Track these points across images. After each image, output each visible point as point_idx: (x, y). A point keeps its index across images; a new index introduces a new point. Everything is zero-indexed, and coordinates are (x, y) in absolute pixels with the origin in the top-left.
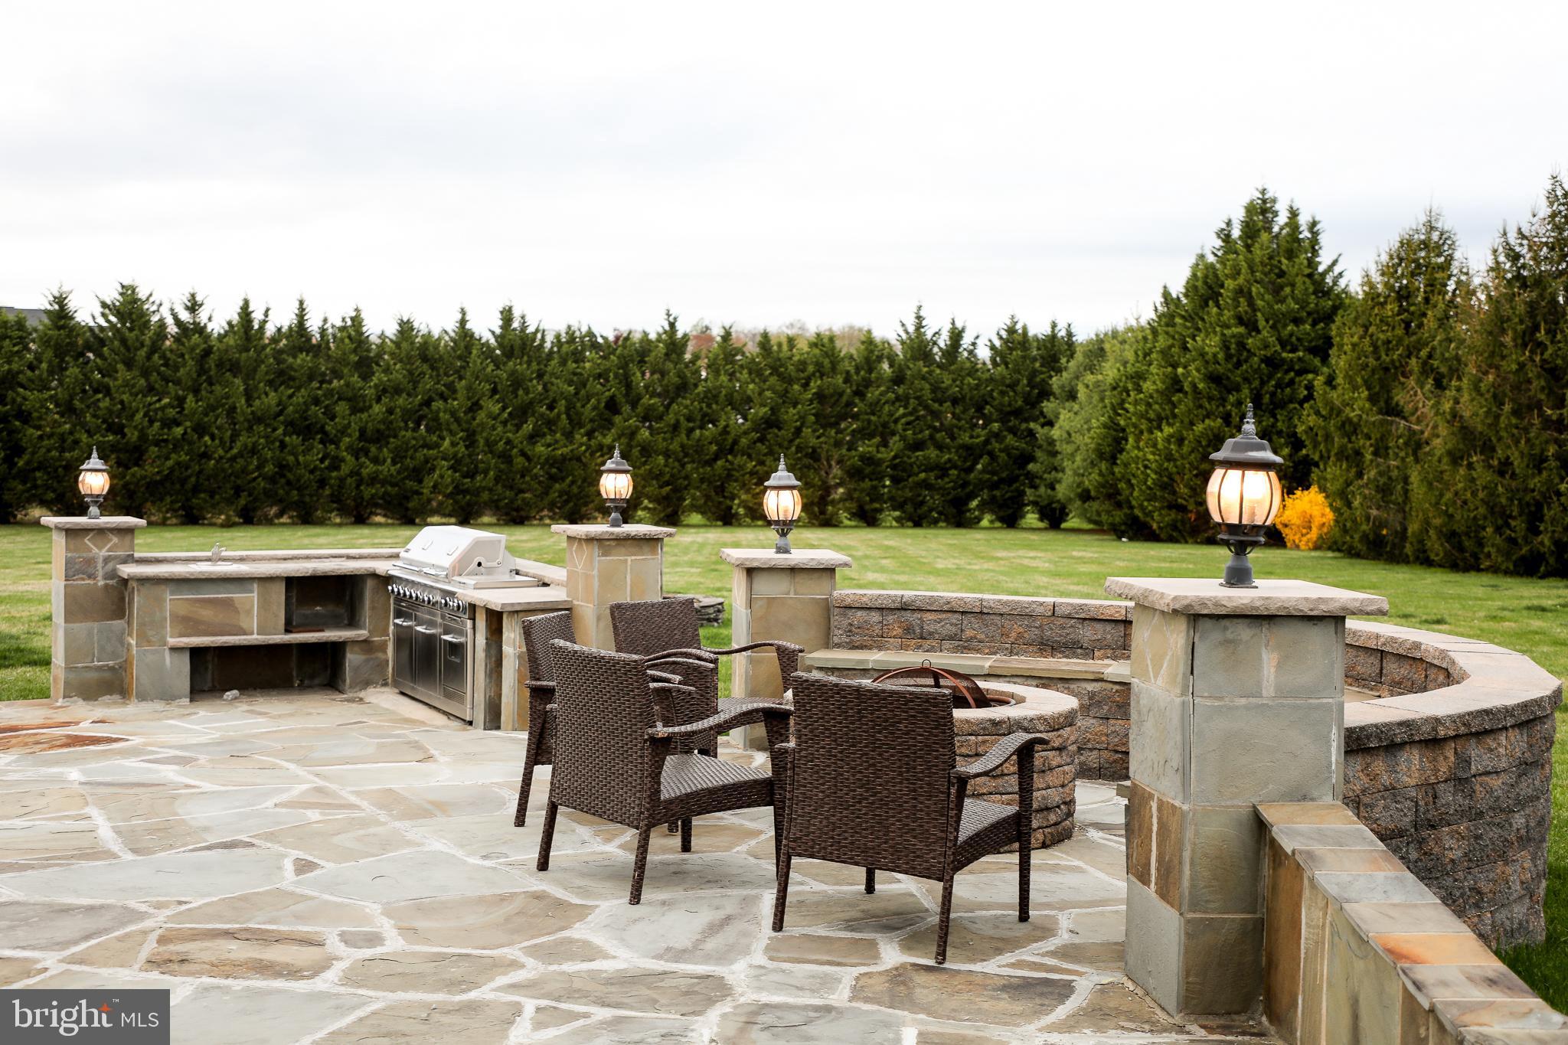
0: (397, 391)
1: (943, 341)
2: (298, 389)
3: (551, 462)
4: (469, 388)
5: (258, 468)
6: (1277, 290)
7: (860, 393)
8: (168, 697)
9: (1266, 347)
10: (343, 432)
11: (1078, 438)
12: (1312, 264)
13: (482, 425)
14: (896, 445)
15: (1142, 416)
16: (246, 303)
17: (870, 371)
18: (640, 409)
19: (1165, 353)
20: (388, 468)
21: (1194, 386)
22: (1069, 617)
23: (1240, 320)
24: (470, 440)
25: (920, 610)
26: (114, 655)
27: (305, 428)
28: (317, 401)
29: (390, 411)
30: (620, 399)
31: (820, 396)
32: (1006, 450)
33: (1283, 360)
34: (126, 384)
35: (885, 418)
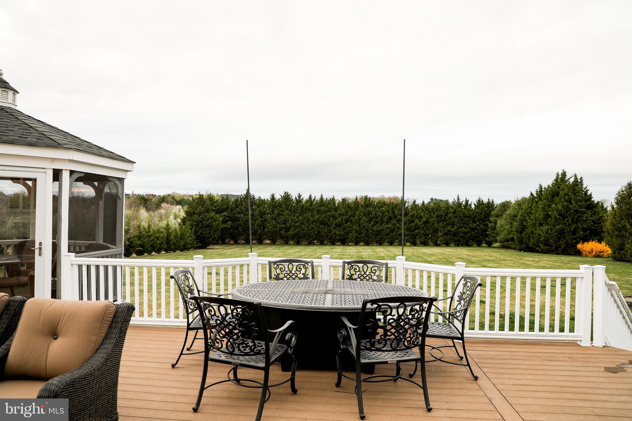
0: (343, 215)
1: (464, 203)
2: (322, 214)
3: (378, 231)
4: (359, 214)
5: (314, 232)
6: (575, 194)
7: (446, 215)
9: (574, 207)
10: (332, 224)
13: (362, 223)
14: (455, 227)
16: (311, 195)
17: (448, 210)
18: (397, 219)
20: (342, 232)
23: (566, 201)
24: (359, 226)
27: (323, 223)
28: (326, 217)
29: (342, 219)
30: (392, 216)
31: (437, 216)
32: (480, 229)
34: (287, 214)
35: (452, 221)
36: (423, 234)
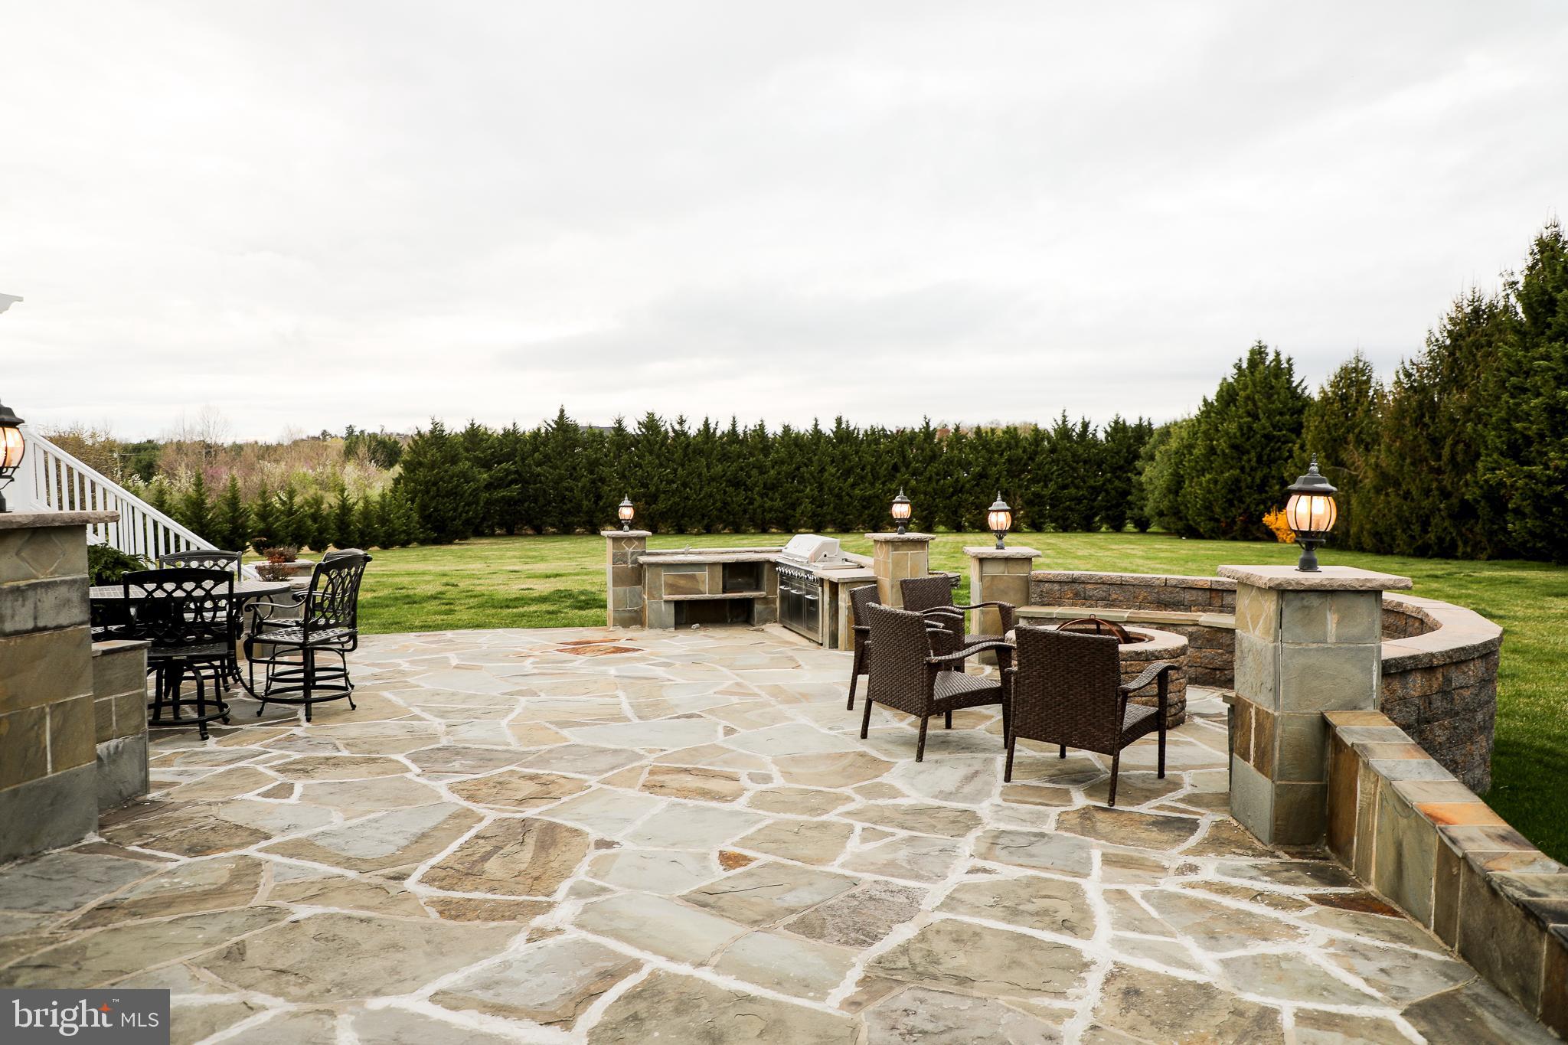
0: (783, 463)
1: (1078, 429)
2: (733, 463)
3: (863, 499)
4: (819, 460)
5: (714, 504)
6: (1269, 397)
7: (1031, 459)
8: (664, 627)
9: (1264, 428)
10: (755, 484)
11: (1156, 482)
12: (1290, 382)
13: (826, 479)
14: (1052, 486)
15: (1193, 468)
16: (707, 419)
17: (1037, 446)
18: (910, 469)
19: (1205, 433)
20: (778, 504)
21: (1223, 451)
22: (1175, 587)
23: (1249, 414)
24: (821, 489)
25: (1083, 583)
26: (637, 604)
27: (736, 483)
28: (742, 469)
29: (779, 473)
30: (900, 464)
31: (1009, 461)
32: (1115, 489)
33: (1274, 437)
34: (649, 462)
35: (1046, 472)
36: (972, 503)
